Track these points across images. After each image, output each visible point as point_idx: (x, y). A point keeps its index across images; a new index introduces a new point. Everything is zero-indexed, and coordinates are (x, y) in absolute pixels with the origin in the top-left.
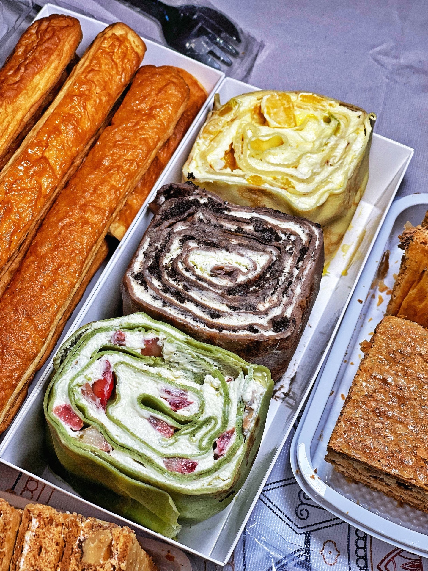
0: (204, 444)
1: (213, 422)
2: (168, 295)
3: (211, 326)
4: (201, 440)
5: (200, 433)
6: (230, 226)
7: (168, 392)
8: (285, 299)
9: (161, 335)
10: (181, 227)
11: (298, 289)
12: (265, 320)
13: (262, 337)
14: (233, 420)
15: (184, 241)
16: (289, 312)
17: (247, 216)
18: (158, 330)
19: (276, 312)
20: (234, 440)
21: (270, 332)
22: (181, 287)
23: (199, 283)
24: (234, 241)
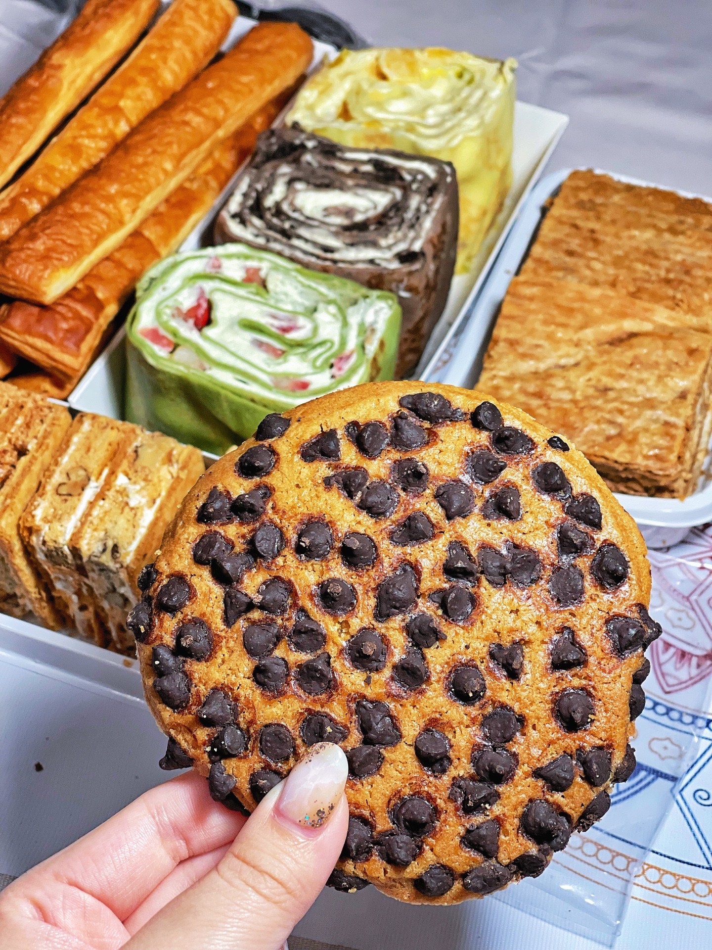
0: (318, 363)
1: (329, 345)
2: (271, 233)
3: (326, 259)
4: (316, 359)
5: (314, 354)
6: (346, 168)
7: (274, 317)
8: (412, 234)
9: (265, 264)
10: (285, 169)
11: (428, 223)
12: (389, 255)
13: (385, 269)
14: (352, 343)
15: (291, 182)
16: (417, 247)
17: (364, 157)
18: (261, 259)
19: (402, 247)
20: (353, 360)
21: (395, 265)
22: (287, 225)
23: (308, 222)
24: (350, 182)
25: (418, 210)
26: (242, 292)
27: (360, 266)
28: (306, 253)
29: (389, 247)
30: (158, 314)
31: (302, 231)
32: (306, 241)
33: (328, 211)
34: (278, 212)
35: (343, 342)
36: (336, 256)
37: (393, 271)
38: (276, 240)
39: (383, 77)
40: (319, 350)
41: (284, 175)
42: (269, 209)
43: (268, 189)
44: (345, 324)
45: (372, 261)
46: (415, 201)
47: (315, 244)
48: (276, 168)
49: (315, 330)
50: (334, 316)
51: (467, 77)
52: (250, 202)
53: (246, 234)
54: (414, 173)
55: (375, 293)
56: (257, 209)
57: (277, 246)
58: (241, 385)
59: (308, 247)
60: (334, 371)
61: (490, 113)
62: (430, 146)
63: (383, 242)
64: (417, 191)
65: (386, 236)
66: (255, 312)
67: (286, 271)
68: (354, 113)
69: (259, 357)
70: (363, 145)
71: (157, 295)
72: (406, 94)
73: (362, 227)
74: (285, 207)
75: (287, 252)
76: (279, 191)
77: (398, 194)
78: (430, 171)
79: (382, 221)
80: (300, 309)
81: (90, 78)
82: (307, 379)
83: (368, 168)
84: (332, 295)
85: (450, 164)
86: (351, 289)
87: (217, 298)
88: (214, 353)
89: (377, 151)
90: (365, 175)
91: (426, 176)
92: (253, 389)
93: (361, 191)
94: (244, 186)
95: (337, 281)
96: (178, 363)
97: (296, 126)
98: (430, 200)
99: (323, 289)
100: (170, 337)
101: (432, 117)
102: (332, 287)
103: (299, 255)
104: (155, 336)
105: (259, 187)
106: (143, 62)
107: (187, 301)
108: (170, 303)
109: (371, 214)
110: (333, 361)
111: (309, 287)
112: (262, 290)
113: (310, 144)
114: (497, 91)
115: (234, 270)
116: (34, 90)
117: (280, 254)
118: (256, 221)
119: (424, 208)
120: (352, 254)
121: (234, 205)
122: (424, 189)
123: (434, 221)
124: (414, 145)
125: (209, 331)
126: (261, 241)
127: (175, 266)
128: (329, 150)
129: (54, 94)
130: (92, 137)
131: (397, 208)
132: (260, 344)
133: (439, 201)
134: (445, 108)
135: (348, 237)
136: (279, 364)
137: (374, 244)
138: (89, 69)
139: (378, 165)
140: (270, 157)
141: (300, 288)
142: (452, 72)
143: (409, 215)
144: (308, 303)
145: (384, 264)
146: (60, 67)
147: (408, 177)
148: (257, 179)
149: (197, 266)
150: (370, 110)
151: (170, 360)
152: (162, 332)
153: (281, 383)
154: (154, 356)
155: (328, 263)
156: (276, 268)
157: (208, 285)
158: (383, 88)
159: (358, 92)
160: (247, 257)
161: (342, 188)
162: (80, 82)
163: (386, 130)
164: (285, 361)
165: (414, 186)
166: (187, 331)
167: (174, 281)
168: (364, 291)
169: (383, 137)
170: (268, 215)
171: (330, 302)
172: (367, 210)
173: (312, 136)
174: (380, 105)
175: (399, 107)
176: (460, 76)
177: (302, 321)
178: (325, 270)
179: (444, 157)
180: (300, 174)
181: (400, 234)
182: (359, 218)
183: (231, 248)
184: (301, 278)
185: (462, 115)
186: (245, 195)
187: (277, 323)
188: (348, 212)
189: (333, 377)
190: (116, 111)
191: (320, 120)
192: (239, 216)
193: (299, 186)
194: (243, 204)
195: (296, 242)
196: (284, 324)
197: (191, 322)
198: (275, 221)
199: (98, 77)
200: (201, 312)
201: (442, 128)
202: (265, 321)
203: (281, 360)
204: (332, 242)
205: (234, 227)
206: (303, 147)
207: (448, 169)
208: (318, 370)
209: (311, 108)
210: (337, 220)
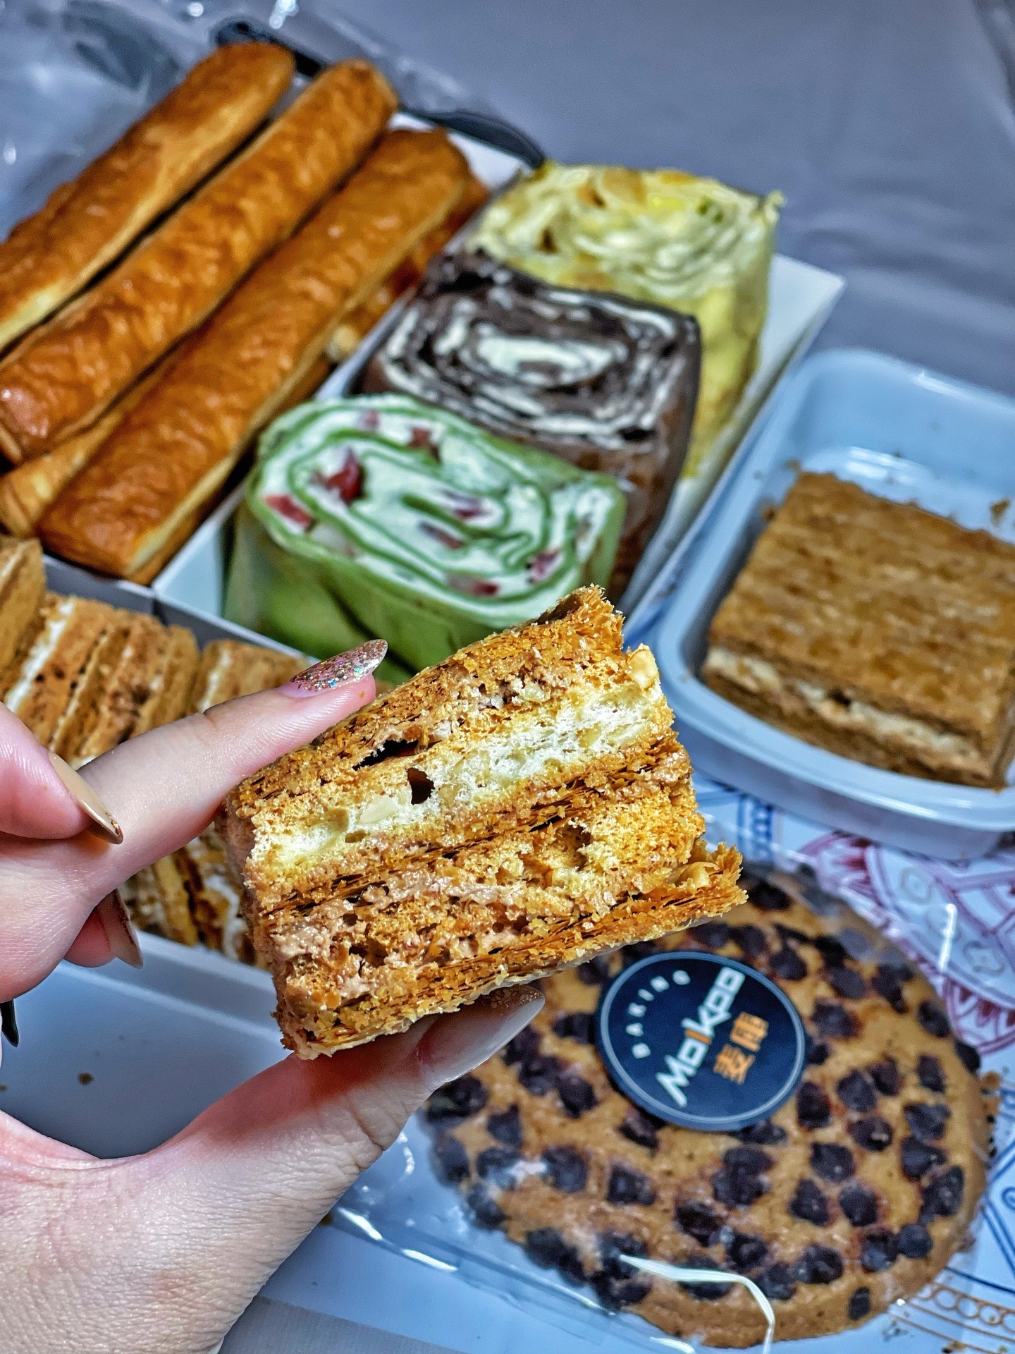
0: (513, 560)
1: (524, 539)
3: (519, 427)
4: (507, 556)
5: (504, 549)
6: (549, 312)
7: (451, 495)
8: (639, 405)
9: (437, 426)
10: (466, 306)
11: (662, 394)
12: (607, 429)
13: (602, 448)
14: (558, 538)
15: (473, 324)
16: (647, 421)
17: (574, 299)
18: (433, 419)
19: (625, 421)
20: (559, 561)
21: (616, 444)
22: (467, 379)
23: (498, 378)
24: (555, 331)
25: (648, 375)
26: (406, 459)
27: (569, 441)
28: (494, 417)
29: (608, 420)
30: (291, 477)
31: (491, 390)
32: (494, 401)
33: (525, 366)
34: (454, 360)
35: (546, 535)
36: (537, 425)
37: (613, 452)
38: (451, 397)
39: (599, 202)
40: (511, 545)
41: (463, 314)
42: (441, 357)
43: (442, 330)
44: (548, 514)
45: (584, 437)
46: (644, 364)
47: (507, 407)
48: (452, 304)
49: (507, 517)
50: (532, 502)
51: (712, 212)
52: (418, 345)
53: (413, 386)
54: (644, 326)
55: (590, 477)
56: (427, 354)
57: (454, 405)
58: (402, 581)
59: (497, 411)
60: (533, 573)
61: (747, 256)
62: (667, 294)
63: (601, 413)
64: (648, 350)
65: (603, 403)
66: (425, 486)
67: (468, 438)
68: (561, 244)
69: (430, 547)
70: (571, 283)
71: (290, 453)
72: (630, 226)
73: (571, 390)
74: (465, 356)
75: (469, 413)
76: (454, 337)
77: (621, 352)
78: (666, 326)
79: (598, 385)
80: (482, 488)
81: (195, 166)
82: (496, 580)
83: (579, 315)
84: (529, 474)
85: (693, 319)
86: (554, 470)
87: (372, 464)
88: (369, 535)
89: (593, 293)
90: (577, 324)
91: (659, 334)
92: (420, 587)
93: (571, 345)
94: (409, 322)
95: (537, 457)
96: (317, 543)
97: (481, 253)
98: (665, 363)
99: (518, 466)
100: (306, 509)
101: (666, 258)
102: (529, 464)
103: (484, 418)
104: (285, 506)
105: (431, 325)
106: (272, 154)
107: (331, 464)
108: (309, 463)
109: (584, 375)
110: (531, 560)
111: (499, 462)
112: (432, 460)
113: (501, 277)
114: (756, 233)
115: (396, 429)
116: (120, 174)
117: (459, 414)
118: (425, 371)
119: (656, 373)
120: (557, 425)
121: (396, 346)
122: (657, 347)
123: (672, 391)
124: (643, 290)
125: (364, 508)
126: (432, 396)
127: (314, 417)
128: (526, 286)
129: (146, 182)
130: (202, 243)
131: (621, 369)
132: (429, 530)
133: (677, 366)
134: (682, 249)
135: (553, 402)
136: (457, 558)
137: (587, 414)
138: (196, 154)
139: (596, 313)
140: (446, 288)
141: (485, 461)
142: (695, 204)
143: (636, 380)
144: (495, 483)
145: (601, 441)
146: (155, 148)
147: (633, 332)
148: (426, 315)
149: (346, 419)
150: (583, 243)
151: (307, 539)
152: (296, 502)
153: (457, 583)
154: (285, 533)
155: (524, 435)
156: (454, 432)
157: (360, 447)
158: (597, 219)
159: (565, 218)
160: (413, 414)
161: (544, 337)
162: (183, 170)
163: (604, 267)
164: (466, 554)
165: (644, 344)
166: (330, 503)
167: (313, 436)
168: (574, 472)
169: (600, 277)
170: (442, 364)
171: (525, 483)
172: (575, 370)
173: (504, 266)
174: (596, 237)
175: (620, 244)
176: (703, 210)
177: (488, 504)
178: (520, 441)
179: (684, 309)
180: (485, 314)
181: (623, 405)
182: (567, 378)
183: (392, 401)
184: (489, 448)
185: (707, 259)
186: (411, 336)
187: (452, 504)
188: (552, 369)
189: (531, 581)
190: (233, 214)
191: (512, 249)
192: (403, 363)
193: (485, 330)
194: (407, 347)
195: (482, 403)
196: (463, 506)
197: (336, 492)
198: (451, 372)
199: (205, 167)
200: (350, 480)
201: (678, 273)
202: (438, 500)
203: (459, 552)
204: (528, 406)
205: (395, 375)
206: (489, 282)
207: (689, 326)
208: (511, 570)
209: (500, 233)
210: (536, 379)
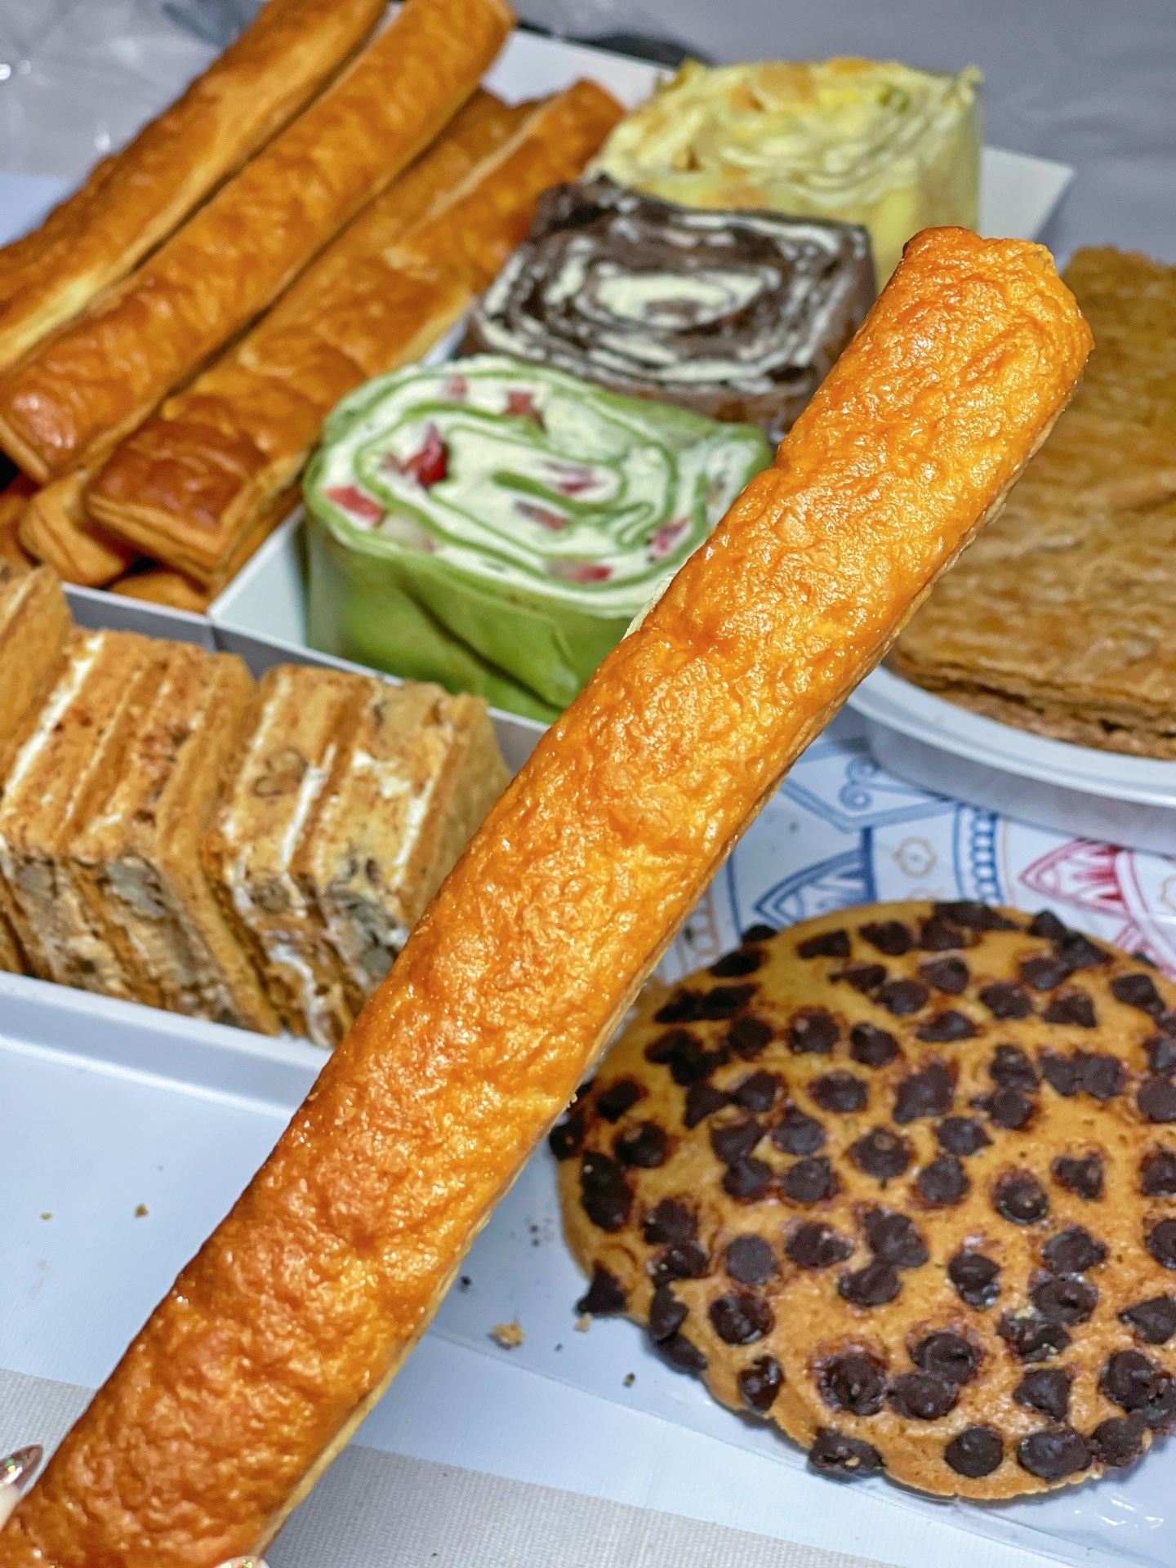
0: (628, 537)
1: (644, 510)
2: (556, 343)
3: (644, 380)
4: (621, 533)
5: (618, 524)
6: (684, 240)
7: (554, 467)
8: (793, 339)
9: (540, 387)
10: (582, 244)
11: (821, 322)
12: (754, 371)
13: (748, 394)
14: (686, 504)
15: (591, 266)
16: (803, 357)
17: (716, 222)
18: (534, 379)
19: (776, 360)
20: (687, 532)
21: (763, 387)
22: (583, 330)
23: (620, 325)
24: (692, 262)
25: (806, 301)
26: (500, 429)
27: (705, 390)
28: (612, 371)
29: (755, 361)
30: (357, 463)
31: (611, 340)
32: (614, 352)
33: (653, 307)
34: (569, 309)
35: (671, 503)
36: (665, 375)
37: (760, 398)
38: (562, 352)
39: (757, 106)
40: (629, 518)
41: (579, 253)
42: (553, 307)
43: (553, 276)
44: (674, 477)
45: (724, 383)
46: (800, 289)
47: (629, 358)
48: (566, 243)
49: (623, 487)
50: (657, 466)
51: (896, 101)
52: (522, 296)
53: (516, 344)
54: (801, 245)
55: (728, 429)
56: (534, 305)
57: (565, 362)
58: (492, 574)
59: (617, 363)
60: (654, 550)
61: (934, 148)
62: (829, 203)
63: (745, 353)
64: (806, 273)
65: (749, 343)
66: (523, 460)
67: (577, 397)
68: (704, 160)
69: (527, 530)
70: (715, 204)
71: (359, 435)
72: (793, 128)
73: (711, 329)
74: (582, 303)
75: (580, 369)
76: (571, 279)
77: (773, 278)
78: (829, 242)
79: (744, 321)
80: (598, 456)
81: (266, 119)
82: (606, 562)
83: (723, 239)
84: (654, 434)
85: (862, 229)
86: (685, 424)
87: (459, 440)
88: (451, 523)
89: (740, 213)
90: (720, 250)
91: (821, 251)
92: (514, 578)
93: (710, 276)
94: (512, 271)
95: (660, 411)
96: (388, 539)
97: (604, 180)
98: (825, 285)
99: (639, 425)
100: (375, 499)
101: (835, 162)
102: (653, 422)
103: (601, 373)
104: (350, 498)
105: (538, 271)
106: (352, 91)
107: (408, 444)
108: (382, 446)
109: (727, 310)
110: (651, 534)
111: (616, 423)
112: (534, 428)
113: (626, 205)
114: (948, 118)
115: (489, 395)
116: (173, 136)
117: (568, 372)
118: (531, 325)
119: (815, 298)
120: (691, 372)
121: (496, 298)
122: (817, 268)
123: (834, 318)
124: (803, 202)
125: (445, 491)
126: (538, 354)
127: (387, 392)
128: (656, 212)
129: (203, 142)
130: (265, 204)
131: (771, 299)
132: (527, 510)
133: (841, 286)
134: (856, 150)
135: (686, 347)
136: (559, 540)
137: (730, 356)
138: (263, 105)
139: (741, 234)
140: (557, 226)
141: (600, 424)
142: (872, 95)
143: (791, 309)
144: (613, 449)
145: (745, 386)
146: (213, 100)
147: (789, 252)
148: (533, 260)
149: (428, 390)
150: (731, 154)
151: (374, 535)
152: (363, 492)
153: (561, 569)
154: (348, 529)
155: (649, 387)
156: (560, 392)
157: (443, 421)
158: (753, 124)
159: (711, 130)
160: (509, 376)
161: (679, 271)
162: (248, 125)
163: (754, 180)
164: (571, 534)
165: (801, 266)
166: (406, 490)
167: (387, 414)
168: (707, 425)
169: (750, 192)
170: (551, 316)
171: (646, 443)
172: (716, 307)
173: (629, 193)
174: (748, 147)
175: (780, 150)
176: (885, 100)
177: (601, 474)
178: (644, 396)
179: (853, 218)
180: (607, 251)
181: (774, 341)
182: (705, 317)
183: (484, 363)
184: (603, 408)
185: (885, 158)
186: (515, 286)
187: (558, 478)
188: (688, 308)
189: (652, 559)
190: (306, 165)
191: (643, 172)
192: (505, 320)
193: (606, 270)
194: (509, 300)
195: (599, 356)
196: (572, 479)
197: (412, 476)
198: (563, 324)
199: (278, 118)
200: (431, 460)
201: (850, 178)
202: (540, 474)
203: (563, 533)
204: (656, 354)
205: (494, 334)
206: (613, 211)
207: (858, 237)
208: (628, 548)
209: (631, 155)
210: (668, 321)
